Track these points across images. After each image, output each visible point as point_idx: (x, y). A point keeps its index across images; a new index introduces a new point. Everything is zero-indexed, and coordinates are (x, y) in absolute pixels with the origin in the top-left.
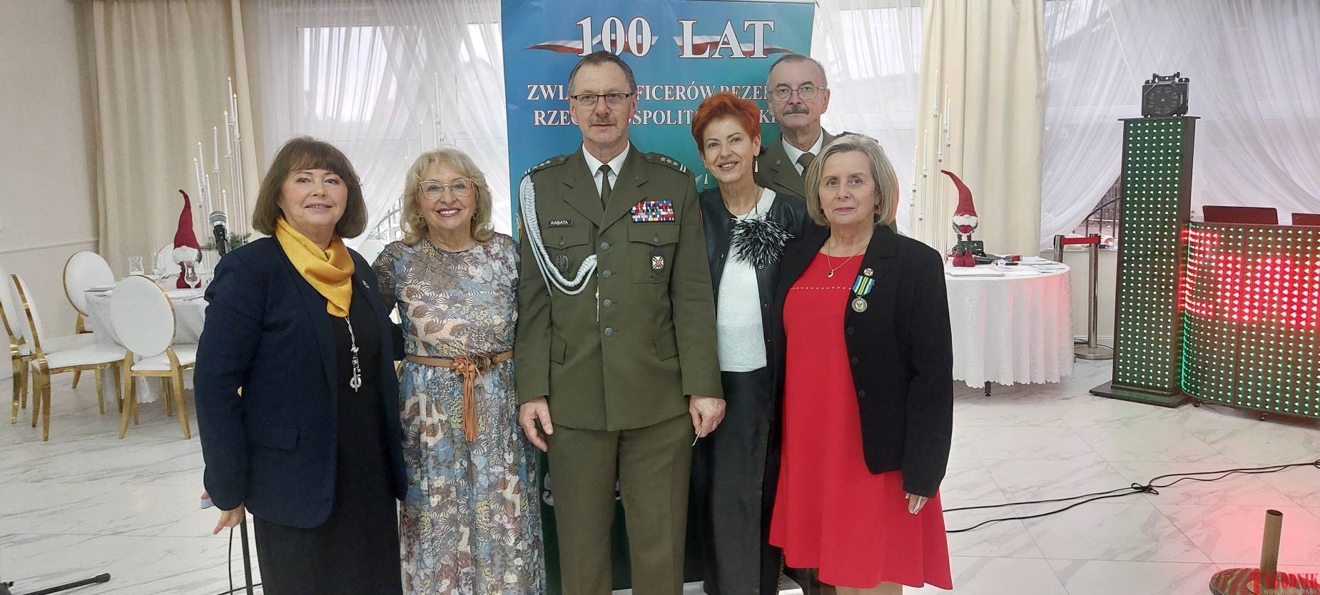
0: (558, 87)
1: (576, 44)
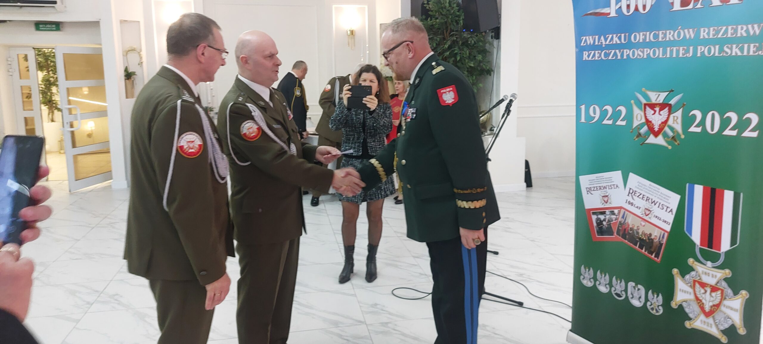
0: (595, 37)
1: (606, 10)
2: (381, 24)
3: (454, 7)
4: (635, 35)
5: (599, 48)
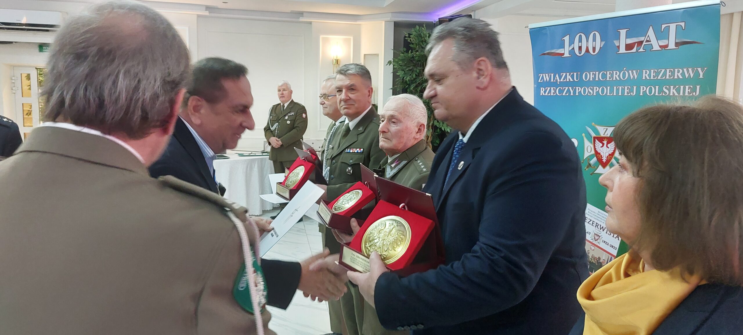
0: (551, 75)
1: (560, 51)
2: (365, 55)
4: (586, 74)
5: (555, 84)
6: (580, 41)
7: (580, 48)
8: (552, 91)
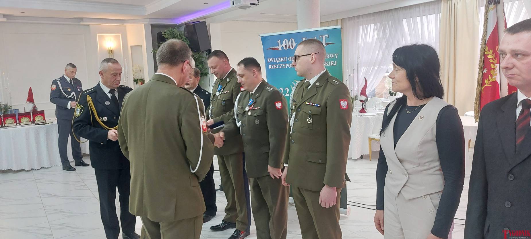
0: (273, 59)
1: (277, 47)
2: (131, 46)
3: (183, 37)
5: (276, 63)
6: (286, 43)
7: (286, 46)
8: (275, 67)
